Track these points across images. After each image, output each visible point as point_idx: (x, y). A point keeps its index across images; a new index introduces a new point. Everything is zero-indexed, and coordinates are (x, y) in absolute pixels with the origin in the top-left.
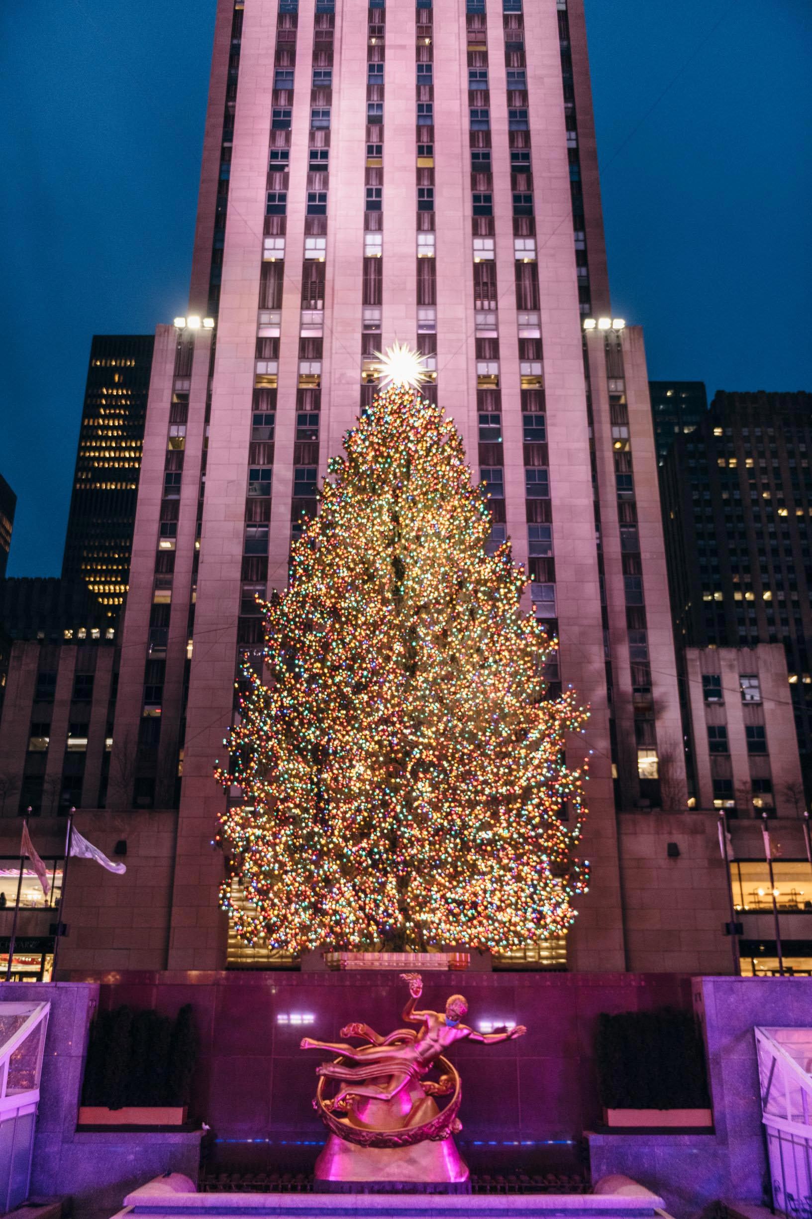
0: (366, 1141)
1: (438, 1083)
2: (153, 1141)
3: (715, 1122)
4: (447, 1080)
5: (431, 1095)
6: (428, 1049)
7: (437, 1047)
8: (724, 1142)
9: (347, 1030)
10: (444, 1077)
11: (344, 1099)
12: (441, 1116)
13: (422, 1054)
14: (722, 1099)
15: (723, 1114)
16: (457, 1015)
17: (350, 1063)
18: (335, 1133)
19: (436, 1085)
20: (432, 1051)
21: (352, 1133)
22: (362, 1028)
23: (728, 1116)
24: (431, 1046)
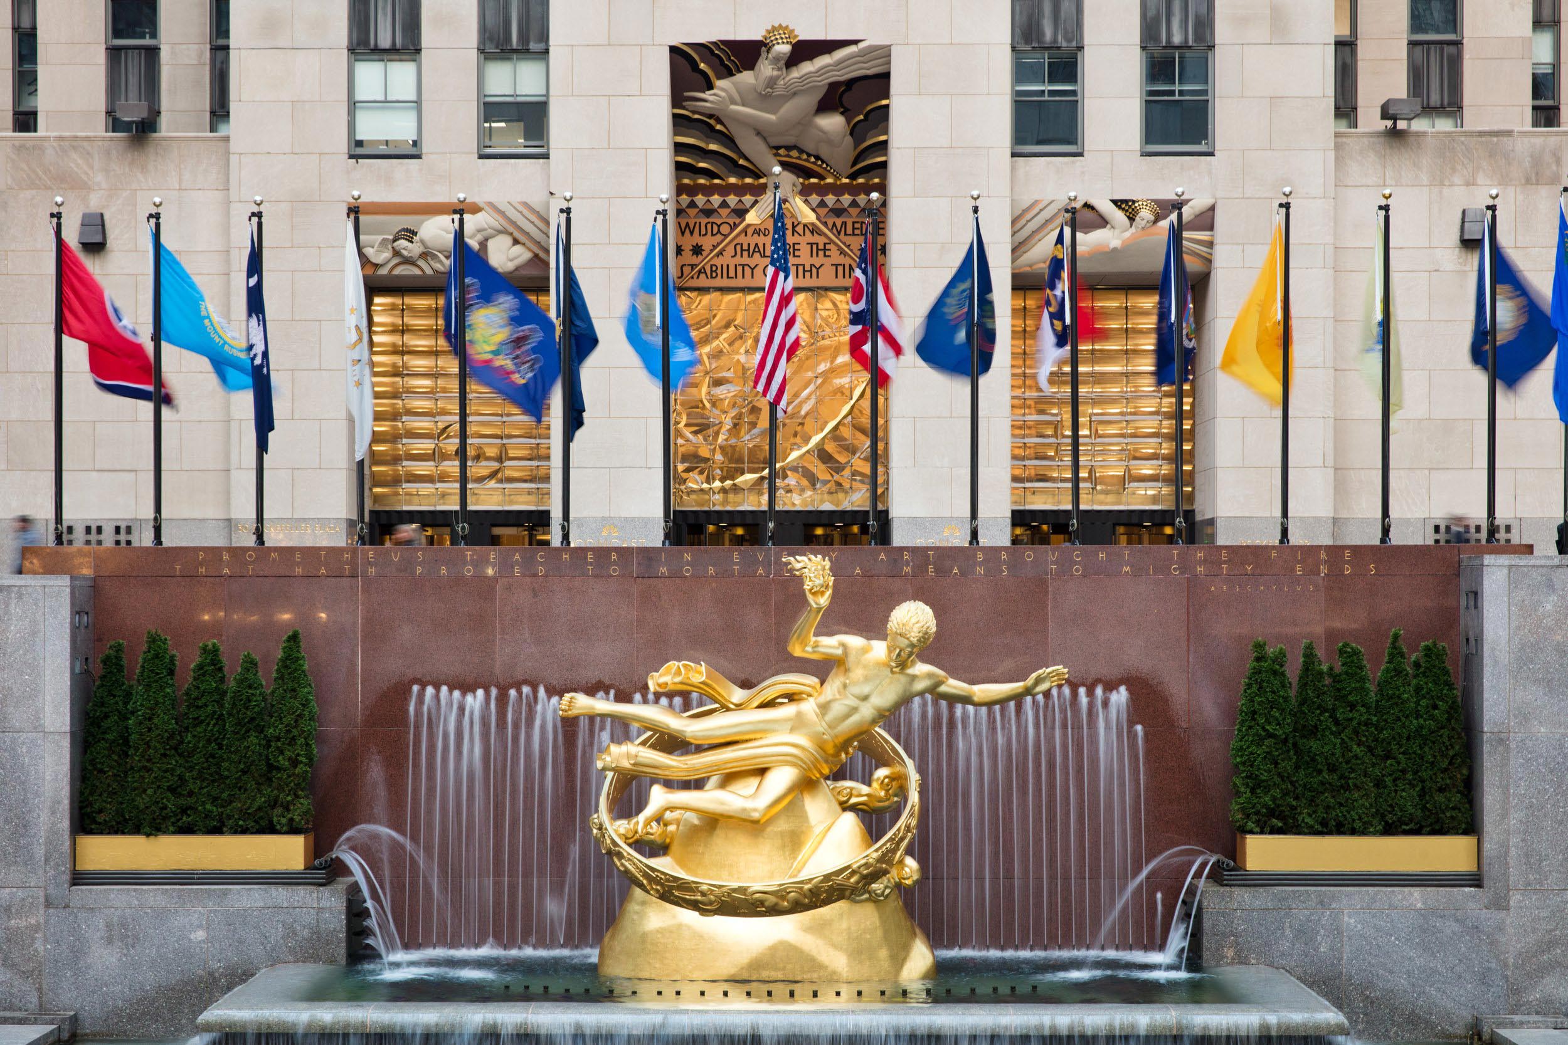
0: (711, 903)
1: (869, 785)
2: (246, 903)
3: (1485, 861)
4: (892, 778)
5: (853, 808)
6: (847, 716)
7: (866, 712)
8: (1500, 904)
9: (663, 677)
10: (882, 773)
11: (659, 819)
12: (873, 853)
13: (831, 726)
14: (1504, 815)
15: (1505, 847)
16: (912, 645)
17: (672, 743)
18: (641, 886)
19: (865, 789)
20: (855, 718)
21: (679, 888)
22: (697, 673)
23: (1513, 851)
24: (854, 710)
